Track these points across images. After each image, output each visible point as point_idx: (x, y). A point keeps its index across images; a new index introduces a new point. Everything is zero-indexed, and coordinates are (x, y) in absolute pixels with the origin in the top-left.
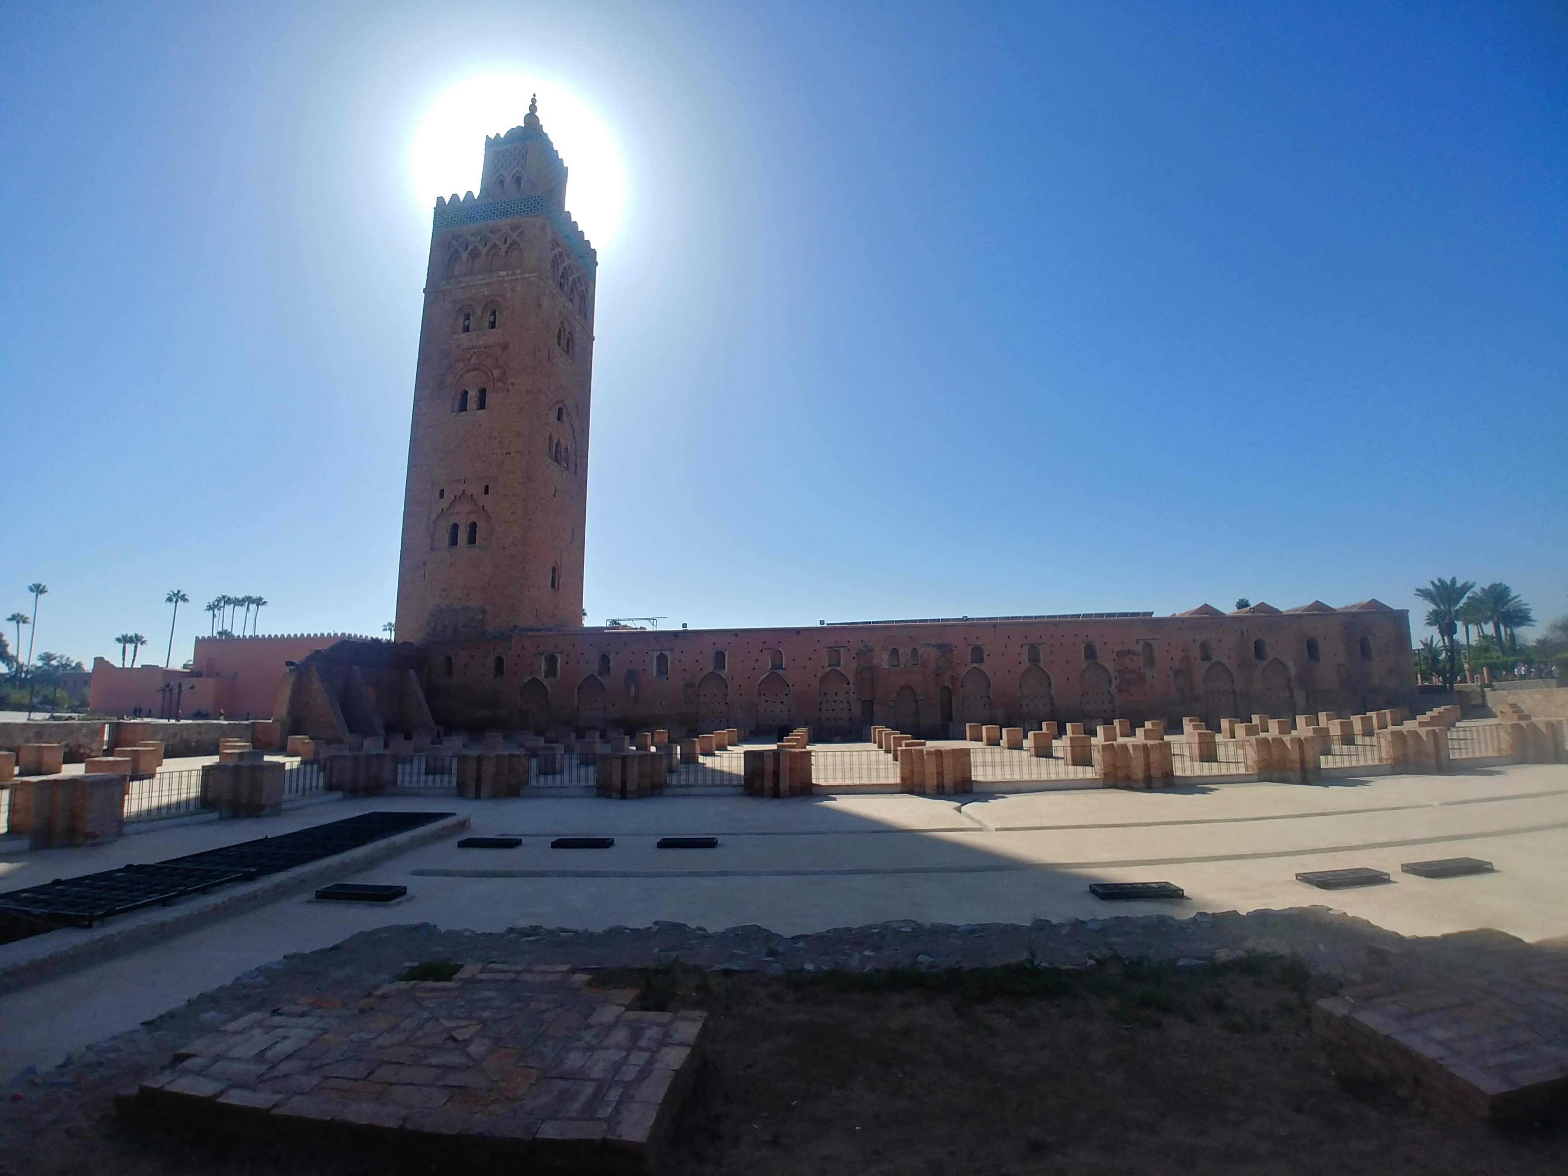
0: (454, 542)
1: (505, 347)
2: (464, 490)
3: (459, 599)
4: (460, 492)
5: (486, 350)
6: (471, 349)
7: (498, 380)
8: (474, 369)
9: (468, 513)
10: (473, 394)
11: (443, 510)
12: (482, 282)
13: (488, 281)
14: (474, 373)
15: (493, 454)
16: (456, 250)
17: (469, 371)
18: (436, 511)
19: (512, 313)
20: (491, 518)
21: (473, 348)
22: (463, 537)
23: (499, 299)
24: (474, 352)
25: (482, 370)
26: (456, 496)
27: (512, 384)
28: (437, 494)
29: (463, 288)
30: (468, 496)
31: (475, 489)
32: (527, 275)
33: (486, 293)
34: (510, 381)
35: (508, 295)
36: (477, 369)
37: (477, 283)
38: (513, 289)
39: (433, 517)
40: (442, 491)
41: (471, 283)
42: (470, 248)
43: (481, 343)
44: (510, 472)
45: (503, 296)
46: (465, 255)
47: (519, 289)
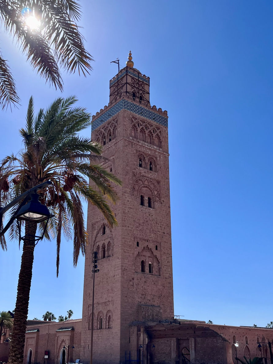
0: (143, 270)
1: (158, 182)
2: (147, 245)
3: (150, 301)
4: (145, 245)
5: (151, 180)
6: (144, 177)
7: (157, 197)
8: (146, 187)
9: (149, 257)
10: (146, 198)
11: (139, 252)
12: (148, 147)
13: (150, 147)
14: (146, 189)
15: (158, 231)
16: (135, 124)
17: (145, 187)
18: (136, 253)
19: (160, 167)
20: (159, 262)
21: (146, 177)
22: (147, 269)
23: (155, 159)
24: (146, 179)
25: (150, 189)
26: (144, 247)
27: (163, 201)
28: (136, 244)
29: (140, 145)
30: (149, 249)
31: (152, 246)
32: (165, 153)
33: (150, 153)
34: (162, 199)
35: (158, 158)
36: (148, 188)
37: (146, 146)
38: (160, 157)
39: (135, 256)
40: (138, 243)
41: (143, 145)
42: (141, 127)
43: (149, 176)
44: (165, 242)
45: (156, 158)
46: (139, 130)
47: (162, 158)
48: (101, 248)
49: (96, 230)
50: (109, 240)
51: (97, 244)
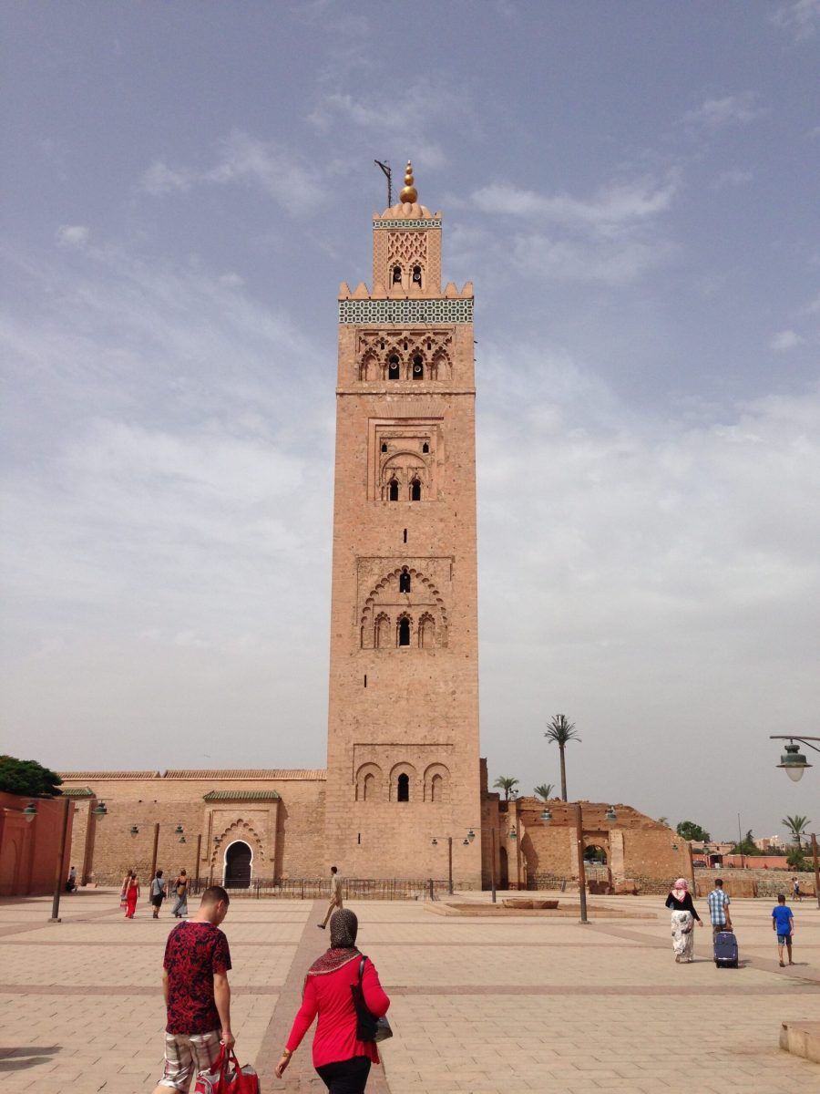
48: (394, 621)
49: (376, 577)
50: (424, 609)
51: (378, 610)
